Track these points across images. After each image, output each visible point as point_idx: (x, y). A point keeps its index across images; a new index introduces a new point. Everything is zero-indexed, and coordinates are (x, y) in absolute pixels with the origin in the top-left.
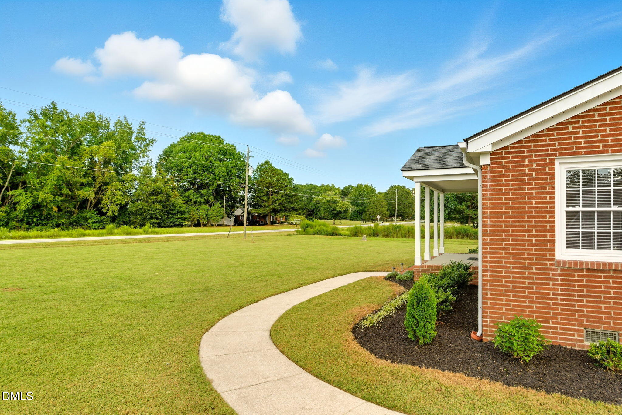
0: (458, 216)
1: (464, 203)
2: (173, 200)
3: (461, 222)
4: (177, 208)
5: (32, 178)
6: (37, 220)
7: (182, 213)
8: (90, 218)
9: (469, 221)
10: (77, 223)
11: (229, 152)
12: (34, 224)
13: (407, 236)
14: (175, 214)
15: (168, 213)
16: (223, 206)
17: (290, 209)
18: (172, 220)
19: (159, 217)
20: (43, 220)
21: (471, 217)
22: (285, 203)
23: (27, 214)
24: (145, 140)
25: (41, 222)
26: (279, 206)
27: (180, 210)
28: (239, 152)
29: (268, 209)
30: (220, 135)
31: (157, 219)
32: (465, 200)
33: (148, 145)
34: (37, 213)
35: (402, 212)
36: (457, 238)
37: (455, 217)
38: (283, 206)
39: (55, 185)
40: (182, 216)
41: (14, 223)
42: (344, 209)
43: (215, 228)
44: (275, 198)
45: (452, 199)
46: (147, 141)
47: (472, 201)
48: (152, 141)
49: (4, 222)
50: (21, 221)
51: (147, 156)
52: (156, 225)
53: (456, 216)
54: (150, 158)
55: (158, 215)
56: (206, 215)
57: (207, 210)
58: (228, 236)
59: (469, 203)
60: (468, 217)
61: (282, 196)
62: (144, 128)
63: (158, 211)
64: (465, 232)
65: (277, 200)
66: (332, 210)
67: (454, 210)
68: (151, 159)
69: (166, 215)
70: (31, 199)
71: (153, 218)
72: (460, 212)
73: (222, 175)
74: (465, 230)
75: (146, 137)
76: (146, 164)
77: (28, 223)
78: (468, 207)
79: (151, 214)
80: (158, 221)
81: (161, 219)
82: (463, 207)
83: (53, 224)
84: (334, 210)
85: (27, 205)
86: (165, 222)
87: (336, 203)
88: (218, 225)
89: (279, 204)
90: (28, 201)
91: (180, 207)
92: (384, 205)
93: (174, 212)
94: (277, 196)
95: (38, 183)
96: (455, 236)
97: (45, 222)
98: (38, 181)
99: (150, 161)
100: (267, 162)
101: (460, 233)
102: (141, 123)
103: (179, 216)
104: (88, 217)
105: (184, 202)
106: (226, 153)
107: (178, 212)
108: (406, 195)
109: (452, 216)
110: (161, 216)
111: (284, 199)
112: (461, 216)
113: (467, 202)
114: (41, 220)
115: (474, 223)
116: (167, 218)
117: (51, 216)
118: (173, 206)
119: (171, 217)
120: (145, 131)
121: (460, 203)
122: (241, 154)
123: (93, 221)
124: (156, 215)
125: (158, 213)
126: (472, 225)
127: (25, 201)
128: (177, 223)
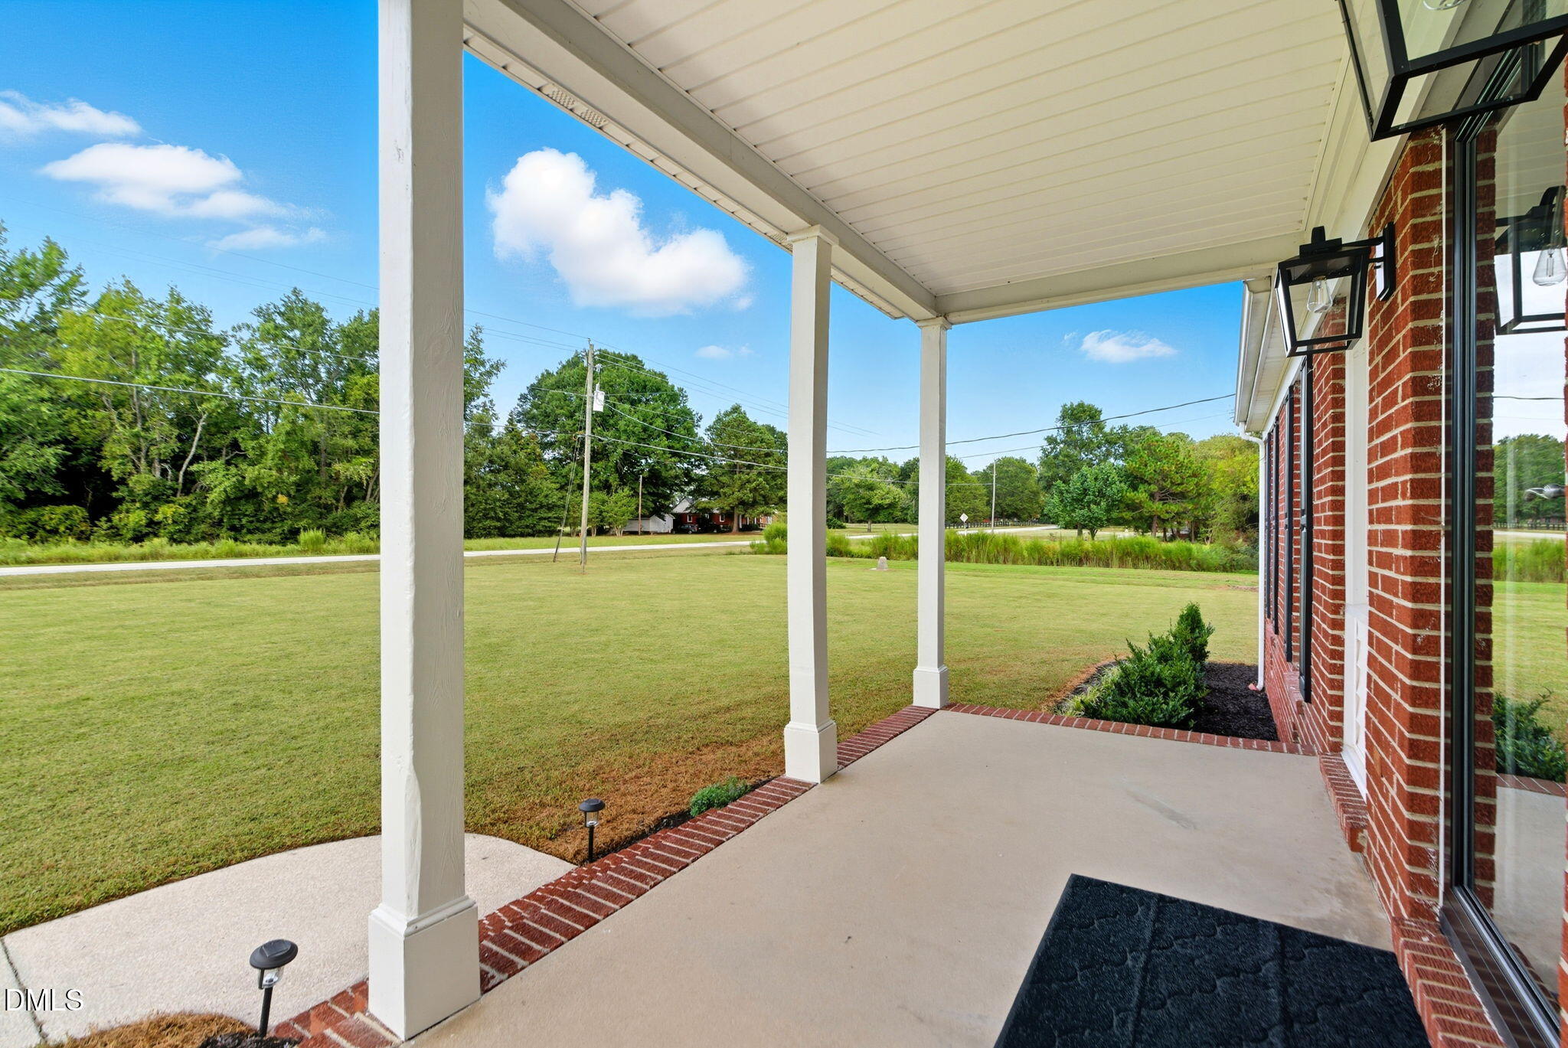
0: (1127, 515)
1: (1142, 488)
2: (532, 482)
3: (1136, 529)
4: (541, 498)
5: (243, 438)
6: (252, 522)
7: (550, 508)
8: (364, 518)
9: (1155, 525)
10: (338, 527)
11: (649, 385)
12: (245, 531)
13: (1001, 558)
14: (535, 510)
15: (521, 507)
16: (636, 494)
17: (776, 500)
18: (529, 521)
19: (501, 515)
20: (265, 521)
21: (1159, 517)
22: (763, 489)
23: (228, 509)
24: (483, 364)
25: (258, 525)
26: (751, 495)
27: (545, 501)
28: (673, 386)
29: (730, 500)
30: (635, 354)
31: (499, 519)
32: (1143, 481)
33: (489, 374)
34: (249, 509)
35: (1016, 509)
36: (1122, 564)
37: (1122, 518)
38: (761, 495)
39: (283, 451)
40: (550, 515)
41: (203, 527)
42: (887, 501)
43: (620, 538)
44: (744, 477)
45: (1116, 478)
46: (488, 367)
47: (1161, 482)
48: (497, 367)
49: (183, 525)
50: (219, 523)
51: (486, 396)
52: (495, 532)
53: (1124, 514)
54: (490, 398)
55: (498, 510)
56: (601, 512)
57: (604, 502)
58: (555, 557)
59: (1154, 488)
60: (1151, 517)
61: (760, 474)
62: (481, 341)
63: (498, 504)
64: (1142, 551)
65: (748, 481)
66: (865, 504)
67: (1120, 501)
68: (491, 401)
69: (516, 512)
70: (234, 479)
71: (489, 518)
72: (1133, 507)
73: (634, 433)
74: (1143, 547)
75: (485, 357)
76: (483, 411)
77: (233, 528)
78: (1152, 496)
79: (485, 509)
80: (498, 524)
81: (506, 519)
82: (1141, 495)
83: (283, 530)
84: (869, 502)
85: (225, 491)
86: (514, 527)
87: (873, 490)
88: (625, 533)
89: (751, 491)
90: (227, 483)
91: (546, 496)
92: (980, 495)
93: (533, 506)
94: (748, 474)
95: (253, 448)
96: (1116, 561)
97: (268, 525)
98: (253, 443)
99: (488, 404)
100: (736, 409)
101: (1128, 554)
102: (475, 330)
103: (543, 514)
104: (359, 516)
105: (558, 485)
106: (645, 387)
107: (542, 506)
108: (1024, 476)
109: (1115, 514)
110: (505, 514)
111: (761, 479)
112: (1136, 514)
113: (1150, 484)
114: (258, 521)
115: (1165, 531)
116: (520, 518)
117: (280, 515)
118: (531, 493)
119: (529, 516)
120: (482, 346)
121: (1135, 488)
122: (676, 389)
123: (369, 523)
124: (496, 513)
125: (500, 507)
126: (1160, 534)
127: (220, 484)
128: (539, 527)
